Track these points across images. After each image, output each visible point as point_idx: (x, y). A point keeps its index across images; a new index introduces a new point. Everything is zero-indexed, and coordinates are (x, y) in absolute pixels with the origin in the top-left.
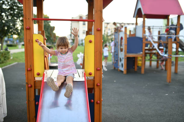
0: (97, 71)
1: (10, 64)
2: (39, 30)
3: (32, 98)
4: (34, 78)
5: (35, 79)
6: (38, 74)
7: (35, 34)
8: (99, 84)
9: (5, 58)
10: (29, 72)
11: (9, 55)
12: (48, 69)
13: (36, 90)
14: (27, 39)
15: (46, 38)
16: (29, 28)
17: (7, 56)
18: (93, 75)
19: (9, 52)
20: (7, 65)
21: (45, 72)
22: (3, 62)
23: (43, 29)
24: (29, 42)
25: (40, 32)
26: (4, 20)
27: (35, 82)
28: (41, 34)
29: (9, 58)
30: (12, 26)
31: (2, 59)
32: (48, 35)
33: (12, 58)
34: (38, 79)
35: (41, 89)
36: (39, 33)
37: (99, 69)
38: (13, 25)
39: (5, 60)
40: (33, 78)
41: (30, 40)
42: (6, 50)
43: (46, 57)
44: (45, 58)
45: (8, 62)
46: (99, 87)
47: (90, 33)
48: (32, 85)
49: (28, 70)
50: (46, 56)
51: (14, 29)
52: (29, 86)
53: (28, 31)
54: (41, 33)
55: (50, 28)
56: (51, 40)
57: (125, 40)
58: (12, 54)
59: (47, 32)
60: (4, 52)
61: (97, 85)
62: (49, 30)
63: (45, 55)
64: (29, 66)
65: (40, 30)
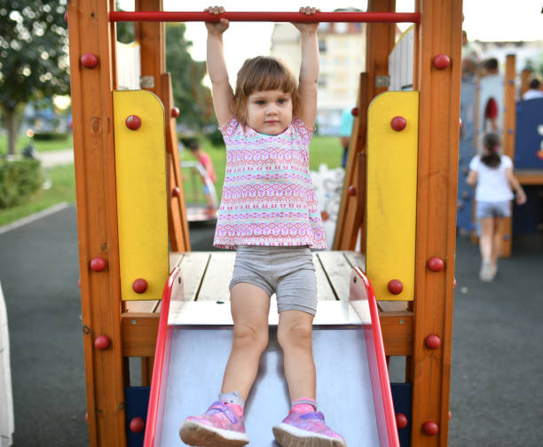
0: (431, 275)
1: (38, 210)
2: (144, 73)
3: (113, 400)
4: (123, 303)
5: (124, 310)
6: (141, 288)
7: (127, 90)
8: (438, 340)
9: (24, 188)
10: (96, 276)
11: (36, 176)
12: (186, 250)
13: (131, 360)
14: (88, 116)
15: (178, 111)
16: (94, 59)
17: (30, 177)
18: (407, 294)
19: (36, 165)
20: (28, 214)
21: (171, 279)
22: (14, 203)
23: (163, 69)
24: (96, 129)
25: (151, 81)
26: (18, 40)
27: (125, 324)
28: (154, 91)
29: (35, 187)
30: (48, 64)
31: (13, 191)
32: (182, 93)
33: (47, 185)
34: (139, 307)
35: (153, 357)
36: (143, 87)
37: (441, 262)
38: (50, 58)
39: (21, 192)
40: (117, 306)
41: (98, 120)
42: (28, 153)
43: (175, 194)
44: (174, 200)
45: (35, 200)
46: (437, 353)
47: (379, 81)
48: (112, 336)
49: (90, 269)
50: (178, 190)
51: (56, 71)
52: (98, 341)
53: (88, 74)
54: (152, 86)
55: (189, 69)
56: (196, 114)
57: (506, 111)
58: (49, 170)
59: (178, 84)
60: (17, 163)
61: (428, 346)
62: (187, 77)
63: (173, 186)
64: (96, 248)
65: (149, 74)
